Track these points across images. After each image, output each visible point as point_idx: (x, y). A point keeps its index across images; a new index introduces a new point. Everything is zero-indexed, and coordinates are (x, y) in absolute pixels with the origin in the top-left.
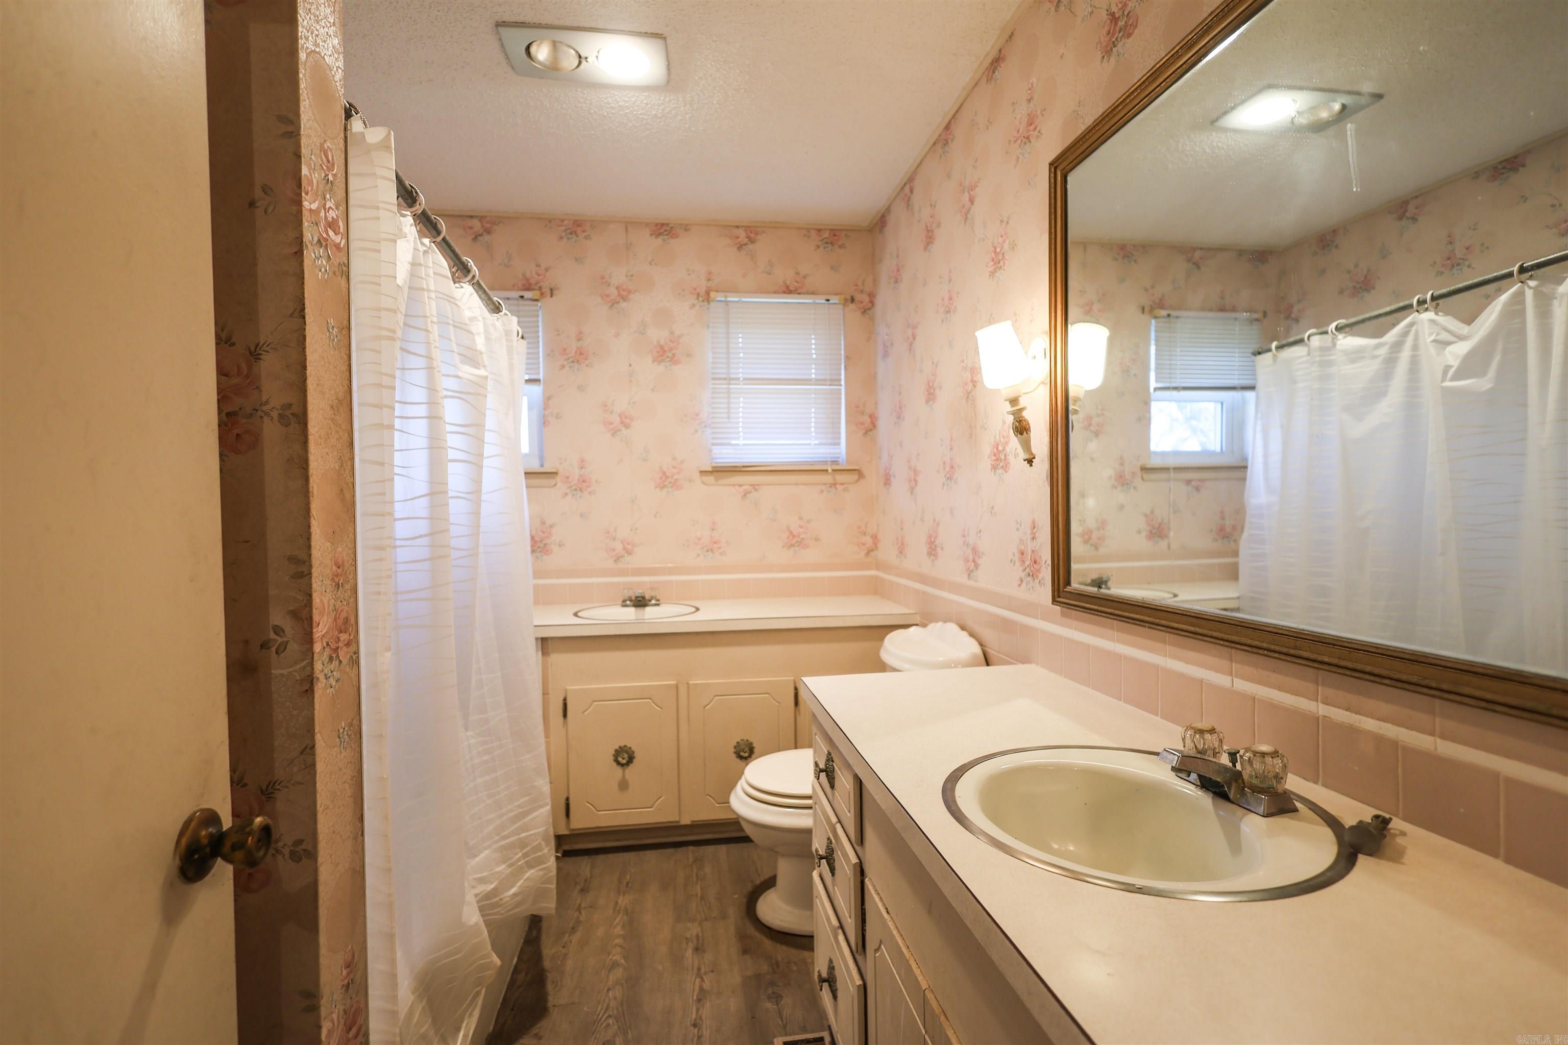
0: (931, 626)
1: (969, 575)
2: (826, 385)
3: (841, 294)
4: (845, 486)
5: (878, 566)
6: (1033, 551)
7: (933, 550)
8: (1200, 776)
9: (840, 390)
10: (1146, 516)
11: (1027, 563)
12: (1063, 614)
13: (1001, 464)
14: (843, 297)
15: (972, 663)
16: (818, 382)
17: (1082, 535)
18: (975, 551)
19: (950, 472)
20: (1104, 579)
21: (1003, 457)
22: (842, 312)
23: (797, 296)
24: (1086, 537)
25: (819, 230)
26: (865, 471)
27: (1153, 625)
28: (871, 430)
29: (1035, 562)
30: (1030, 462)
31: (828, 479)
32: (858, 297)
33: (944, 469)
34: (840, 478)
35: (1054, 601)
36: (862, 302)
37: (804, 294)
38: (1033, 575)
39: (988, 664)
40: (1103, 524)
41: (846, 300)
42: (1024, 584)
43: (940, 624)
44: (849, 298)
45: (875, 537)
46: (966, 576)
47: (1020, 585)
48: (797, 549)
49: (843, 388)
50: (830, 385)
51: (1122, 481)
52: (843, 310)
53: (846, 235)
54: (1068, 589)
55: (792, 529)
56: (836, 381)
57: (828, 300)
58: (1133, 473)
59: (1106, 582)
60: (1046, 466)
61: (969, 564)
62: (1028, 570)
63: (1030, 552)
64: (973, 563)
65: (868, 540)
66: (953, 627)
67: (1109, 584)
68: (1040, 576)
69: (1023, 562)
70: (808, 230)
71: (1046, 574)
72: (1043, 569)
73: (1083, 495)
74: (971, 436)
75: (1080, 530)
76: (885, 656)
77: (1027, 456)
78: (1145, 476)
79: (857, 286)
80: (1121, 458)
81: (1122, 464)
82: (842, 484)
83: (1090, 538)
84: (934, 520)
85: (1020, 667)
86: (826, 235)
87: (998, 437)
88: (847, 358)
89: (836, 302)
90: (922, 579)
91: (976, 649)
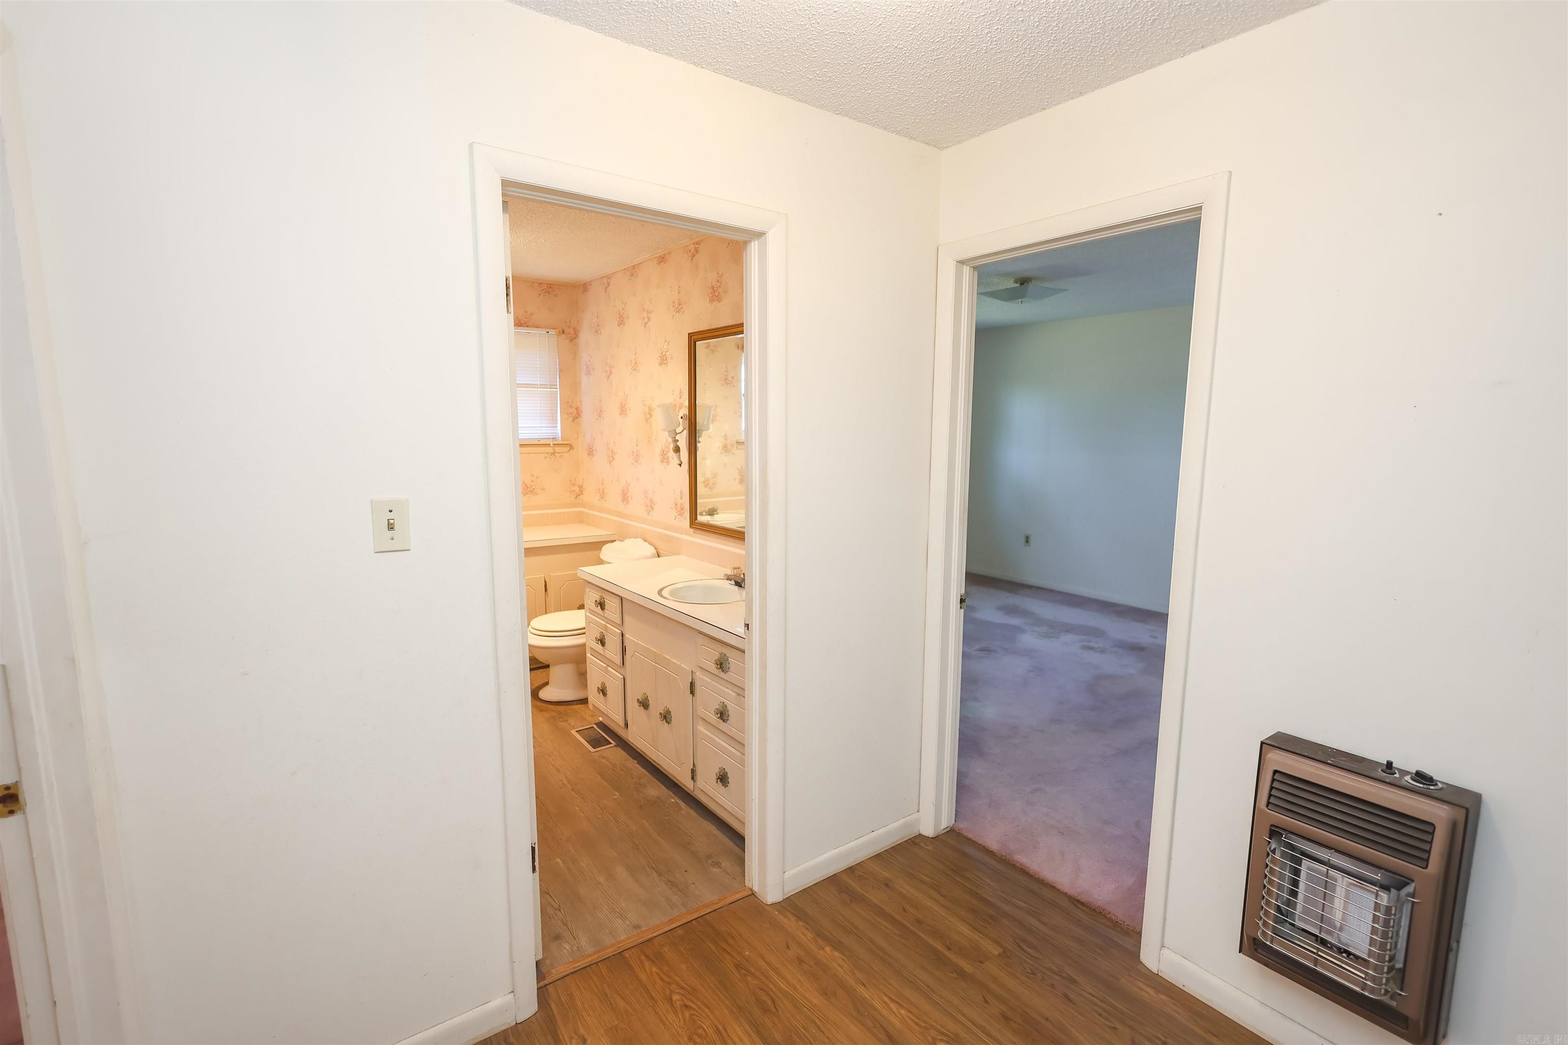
0: (627, 541)
1: (648, 513)
2: (547, 388)
3: (556, 329)
4: (561, 454)
5: (583, 505)
6: (681, 504)
7: (625, 498)
8: (735, 581)
9: (557, 391)
10: (739, 470)
11: (679, 509)
12: (694, 532)
13: (665, 461)
14: (557, 330)
15: (653, 557)
16: (542, 386)
17: (704, 482)
18: (651, 501)
19: (637, 458)
20: (716, 509)
21: (666, 457)
22: (556, 339)
23: (527, 328)
24: (706, 483)
25: (541, 284)
26: (573, 445)
27: (726, 535)
28: (577, 418)
29: (682, 509)
30: (680, 465)
31: (550, 450)
32: (567, 330)
33: (633, 455)
34: (557, 449)
35: (690, 526)
36: (570, 334)
37: (531, 327)
38: (681, 515)
39: (659, 557)
40: (715, 475)
41: (559, 331)
42: (677, 519)
43: (632, 539)
44: (561, 331)
45: (581, 487)
46: (647, 513)
47: (675, 519)
48: (530, 495)
49: (558, 390)
50: (550, 388)
51: (725, 449)
52: (558, 338)
53: (558, 288)
54: (696, 521)
55: (526, 483)
56: (553, 386)
57: (548, 332)
58: (732, 445)
59: (716, 511)
60: (687, 467)
61: (648, 508)
62: (679, 512)
63: (680, 505)
64: (650, 506)
65: (576, 489)
66: (640, 540)
67: (718, 511)
68: (684, 515)
69: (677, 509)
70: (533, 283)
71: (687, 514)
72: (686, 512)
73: (704, 459)
74: (649, 442)
75: (703, 479)
76: (602, 556)
77: (679, 463)
78: (739, 447)
79: (566, 323)
80: (726, 436)
81: (726, 440)
82: (558, 453)
83: (708, 484)
84: (626, 482)
85: (674, 557)
86: (545, 287)
87: (664, 448)
88: (561, 370)
89: (554, 333)
90: (619, 514)
91: (654, 551)
